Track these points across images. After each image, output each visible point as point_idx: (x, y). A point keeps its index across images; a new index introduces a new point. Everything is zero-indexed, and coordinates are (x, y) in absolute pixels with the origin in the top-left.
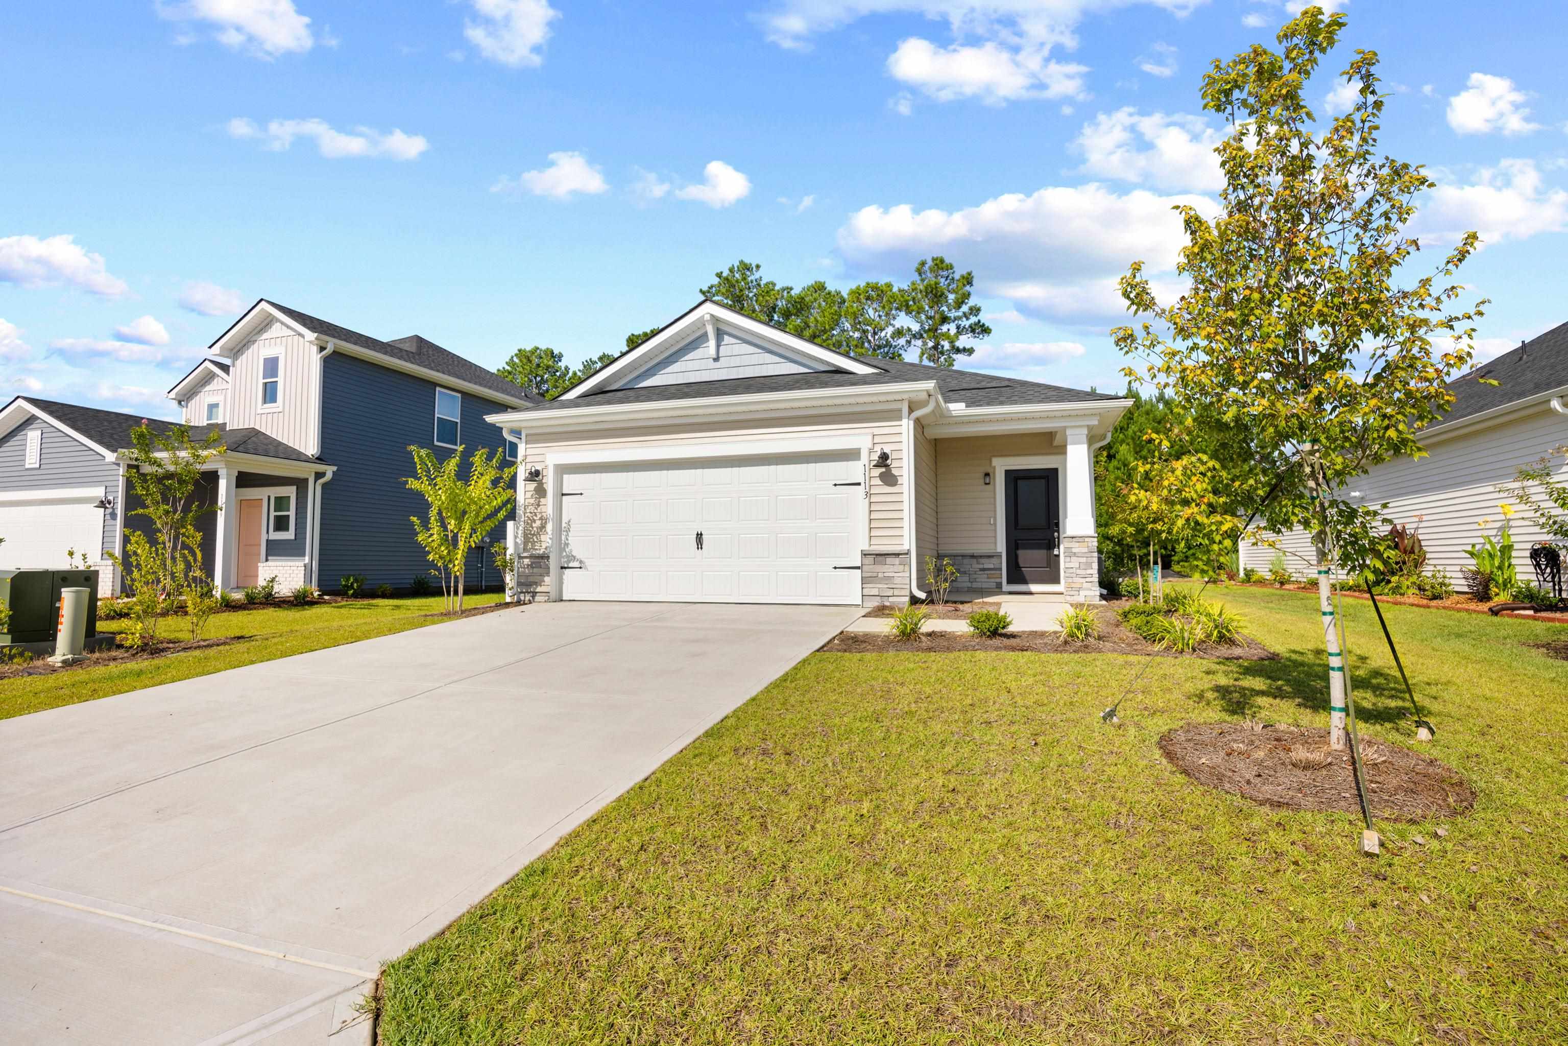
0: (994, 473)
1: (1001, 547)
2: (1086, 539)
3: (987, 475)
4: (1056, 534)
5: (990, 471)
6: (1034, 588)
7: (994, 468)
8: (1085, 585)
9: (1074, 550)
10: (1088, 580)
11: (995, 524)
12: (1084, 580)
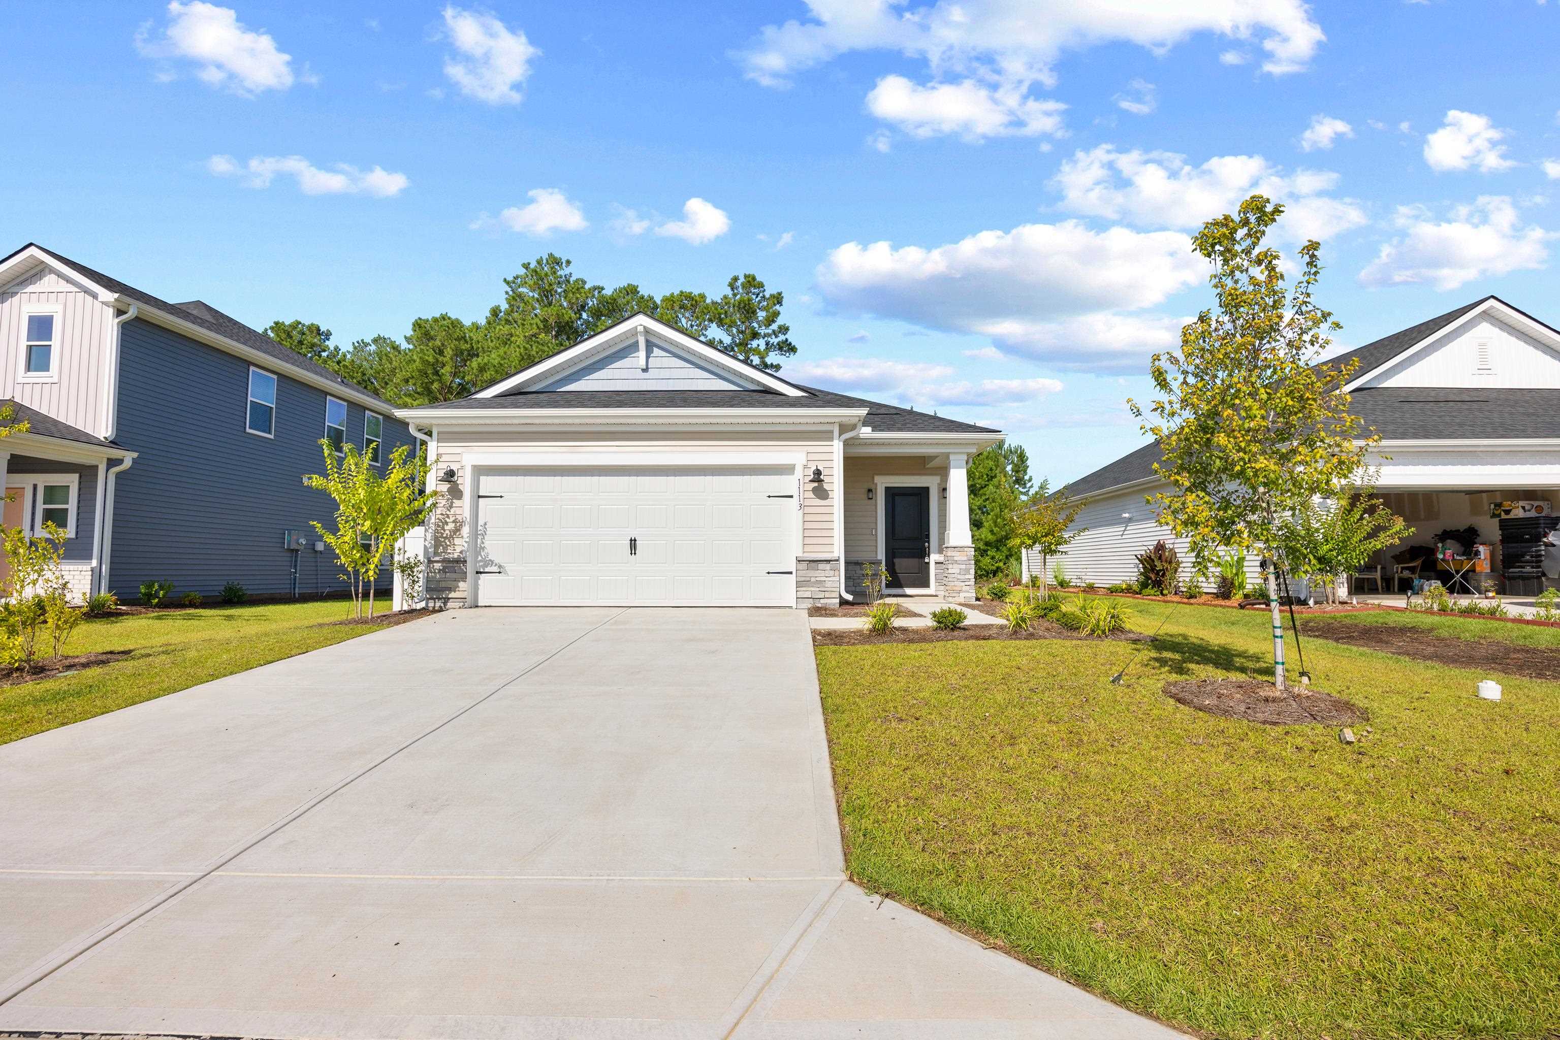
0: (876, 489)
1: (881, 555)
2: (966, 549)
3: (870, 491)
4: (927, 544)
5: (873, 487)
6: (909, 591)
7: (876, 484)
8: (965, 588)
9: (956, 558)
10: (966, 583)
11: (876, 535)
12: (963, 584)
